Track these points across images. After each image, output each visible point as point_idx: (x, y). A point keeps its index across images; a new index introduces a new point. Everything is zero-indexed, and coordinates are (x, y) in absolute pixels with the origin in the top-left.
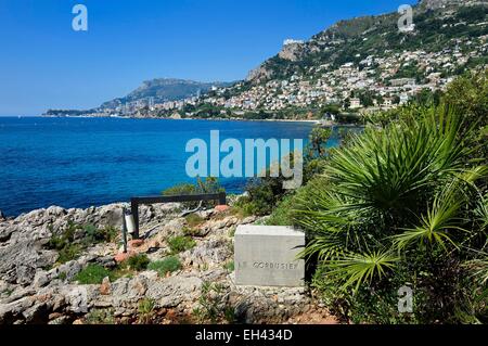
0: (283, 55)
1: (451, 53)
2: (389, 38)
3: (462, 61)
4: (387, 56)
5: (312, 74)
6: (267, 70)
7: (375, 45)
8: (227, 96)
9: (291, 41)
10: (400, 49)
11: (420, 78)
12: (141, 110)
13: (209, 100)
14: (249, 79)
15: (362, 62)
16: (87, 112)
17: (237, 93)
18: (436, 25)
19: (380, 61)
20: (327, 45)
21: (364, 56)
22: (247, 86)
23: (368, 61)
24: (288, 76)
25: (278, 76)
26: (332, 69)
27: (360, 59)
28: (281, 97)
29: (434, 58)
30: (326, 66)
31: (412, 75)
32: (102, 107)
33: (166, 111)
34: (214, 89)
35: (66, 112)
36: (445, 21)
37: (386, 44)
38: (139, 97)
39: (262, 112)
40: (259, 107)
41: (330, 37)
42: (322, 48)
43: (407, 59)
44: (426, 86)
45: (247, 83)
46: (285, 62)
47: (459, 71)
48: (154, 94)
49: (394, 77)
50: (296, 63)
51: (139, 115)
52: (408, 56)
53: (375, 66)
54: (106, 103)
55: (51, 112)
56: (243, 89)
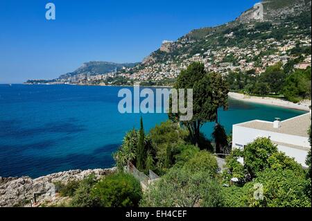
0: (162, 49)
1: (252, 49)
2: (219, 40)
3: (257, 53)
4: (218, 50)
5: (178, 60)
6: (154, 57)
7: (212, 44)
8: (131, 73)
9: (167, 42)
10: (225, 46)
11: (235, 63)
12: (82, 81)
13: (121, 75)
14: (143, 63)
15: (205, 53)
16: (51, 81)
17: (137, 70)
18: (244, 33)
19: (214, 53)
20: (186, 43)
21: (206, 50)
22: (143, 66)
23: (208, 53)
24: (165, 61)
25: (159, 61)
26: (189, 57)
27: (203, 52)
28: (161, 73)
29: (243, 51)
30: (186, 55)
31: (231, 61)
32: (60, 78)
33: (97, 81)
34: (124, 68)
35: (38, 81)
36: (249, 31)
37: (218, 43)
38: (81, 72)
39: (150, 82)
40: (149, 79)
41: (188, 38)
42: (184, 45)
43: (229, 52)
44: (238, 67)
45: (142, 65)
46: (163, 53)
47: (256, 59)
48: (90, 70)
49: (222, 62)
50: (169, 54)
51: (81, 83)
52: (230, 50)
53: (212, 56)
54: (62, 76)
55: (29, 81)
56: (140, 68)
